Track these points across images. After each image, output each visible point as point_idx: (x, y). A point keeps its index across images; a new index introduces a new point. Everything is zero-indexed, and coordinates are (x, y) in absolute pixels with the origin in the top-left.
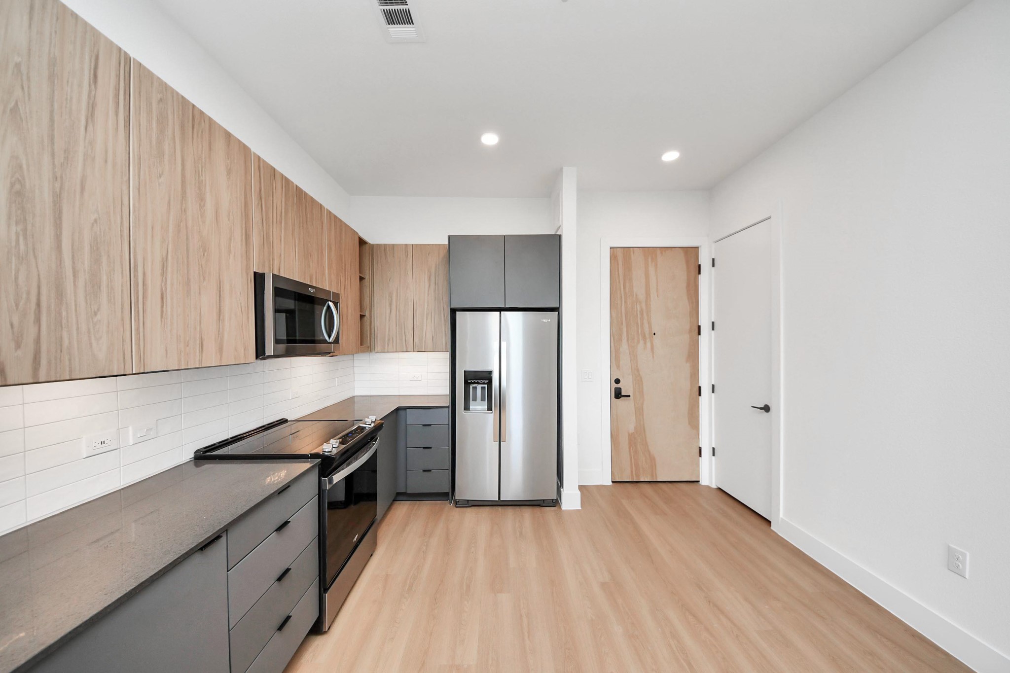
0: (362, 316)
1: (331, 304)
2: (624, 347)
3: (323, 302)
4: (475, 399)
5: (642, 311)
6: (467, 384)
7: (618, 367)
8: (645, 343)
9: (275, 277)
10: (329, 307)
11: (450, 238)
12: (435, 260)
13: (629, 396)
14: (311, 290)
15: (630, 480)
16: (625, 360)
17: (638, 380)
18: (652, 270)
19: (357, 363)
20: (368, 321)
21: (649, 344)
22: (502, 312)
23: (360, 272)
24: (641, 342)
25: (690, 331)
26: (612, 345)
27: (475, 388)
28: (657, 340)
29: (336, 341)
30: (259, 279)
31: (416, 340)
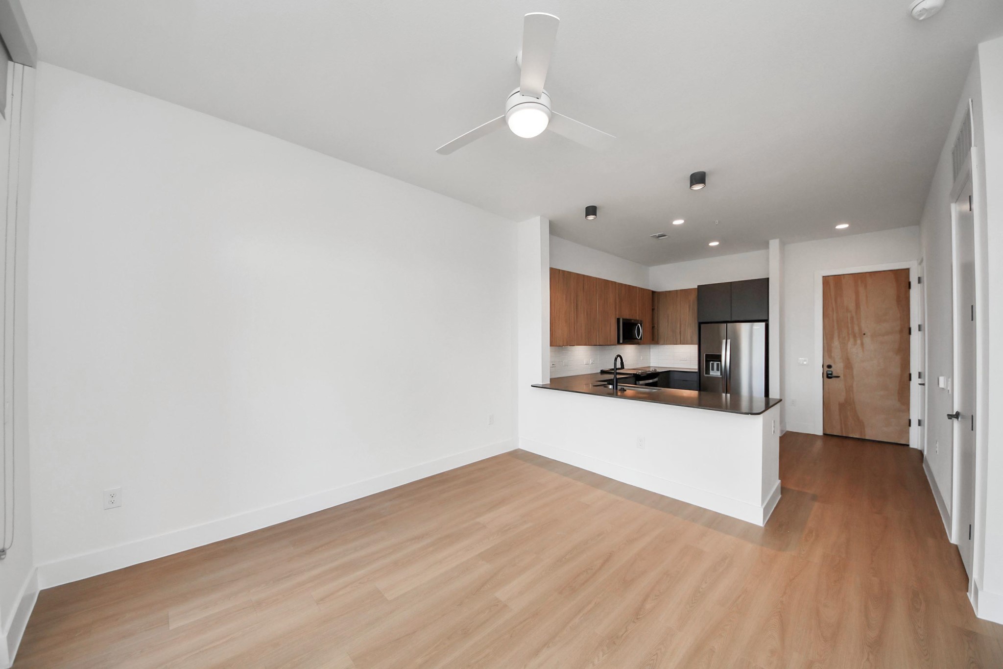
0: (653, 327)
1: (639, 325)
2: (836, 343)
3: (636, 324)
4: (713, 369)
5: (852, 318)
6: (707, 362)
7: (830, 357)
8: (855, 340)
9: (623, 319)
10: (638, 326)
11: (698, 286)
12: (693, 297)
13: (838, 377)
14: (633, 321)
15: (840, 435)
16: (837, 353)
17: (848, 365)
18: (861, 290)
19: (651, 350)
20: (656, 330)
21: (859, 342)
22: (728, 324)
23: (652, 306)
24: (852, 340)
25: (901, 331)
26: (825, 342)
27: (713, 365)
28: (867, 340)
29: (641, 338)
30: (618, 320)
31: (682, 339)
